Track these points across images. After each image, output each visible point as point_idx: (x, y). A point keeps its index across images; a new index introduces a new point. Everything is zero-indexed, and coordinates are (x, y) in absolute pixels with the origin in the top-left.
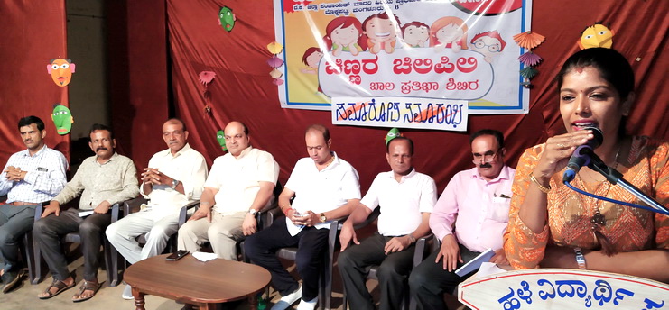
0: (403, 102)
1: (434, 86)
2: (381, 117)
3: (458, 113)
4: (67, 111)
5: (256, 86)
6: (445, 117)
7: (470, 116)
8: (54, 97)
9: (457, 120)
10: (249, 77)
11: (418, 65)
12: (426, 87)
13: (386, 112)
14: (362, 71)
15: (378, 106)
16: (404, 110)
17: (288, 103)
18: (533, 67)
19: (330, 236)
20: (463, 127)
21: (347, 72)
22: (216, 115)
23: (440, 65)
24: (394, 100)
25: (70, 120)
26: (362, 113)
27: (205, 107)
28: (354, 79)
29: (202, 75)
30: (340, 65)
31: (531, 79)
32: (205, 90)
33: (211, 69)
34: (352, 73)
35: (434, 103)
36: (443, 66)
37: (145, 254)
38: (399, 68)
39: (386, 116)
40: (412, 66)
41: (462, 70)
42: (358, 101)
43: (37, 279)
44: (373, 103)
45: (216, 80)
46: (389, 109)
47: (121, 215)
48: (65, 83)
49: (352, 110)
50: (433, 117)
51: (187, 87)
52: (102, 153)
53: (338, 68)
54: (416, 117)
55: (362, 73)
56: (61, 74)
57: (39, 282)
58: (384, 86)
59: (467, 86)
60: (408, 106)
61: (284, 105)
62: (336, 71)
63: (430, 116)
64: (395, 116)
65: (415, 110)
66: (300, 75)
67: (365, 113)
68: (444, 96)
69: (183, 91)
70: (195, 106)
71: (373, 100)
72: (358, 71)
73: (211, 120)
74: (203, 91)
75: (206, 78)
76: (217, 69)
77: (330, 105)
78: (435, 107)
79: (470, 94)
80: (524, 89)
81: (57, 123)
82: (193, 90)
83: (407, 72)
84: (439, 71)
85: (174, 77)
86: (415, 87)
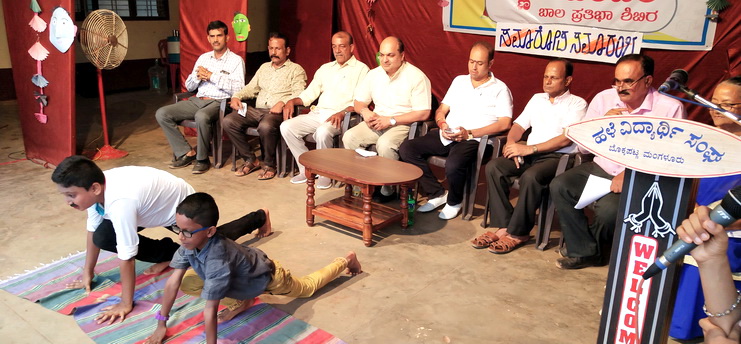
0: (571, 31)
1: (608, 15)
2: (546, 46)
3: (630, 46)
6: (615, 50)
7: (643, 50)
8: (236, 5)
12: (599, 16)
13: (553, 40)
15: (545, 34)
16: (571, 39)
17: (452, 26)
22: (377, 33)
24: (562, 28)
25: (248, 28)
26: (528, 40)
28: (522, 4)
31: (720, 12)
32: (369, 9)
35: (606, 33)
39: (552, 44)
42: (524, 27)
43: (219, 164)
44: (540, 31)
46: (556, 37)
49: (517, 36)
50: (601, 50)
52: (276, 60)
54: (584, 48)
57: (220, 167)
58: (554, 13)
59: (645, 16)
60: (577, 35)
61: (447, 28)
63: (599, 47)
64: (562, 46)
65: (584, 40)
67: (531, 40)
68: (617, 27)
69: (347, 10)
70: (357, 24)
73: (372, 40)
77: (494, 30)
78: (606, 38)
79: (646, 26)
80: (710, 23)
81: (237, 30)
86: (588, 16)
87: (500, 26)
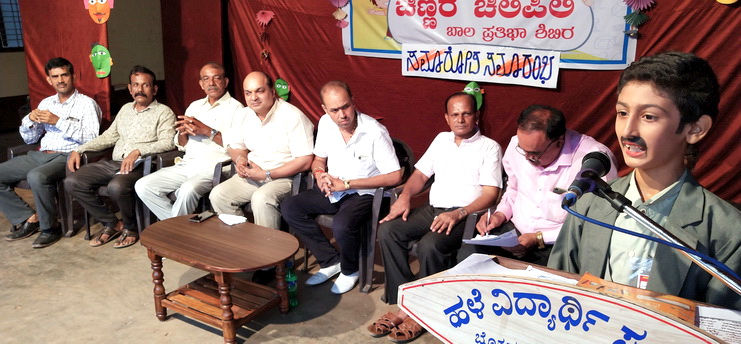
0: (484, 51)
1: (522, 33)
2: (457, 69)
3: (548, 67)
4: (106, 52)
5: (318, 28)
6: (532, 71)
7: (561, 71)
8: (92, 34)
9: (546, 74)
10: (311, 18)
11: (504, 7)
12: (511, 34)
13: (464, 62)
14: (438, 14)
15: (455, 55)
16: (484, 61)
17: (353, 49)
18: (642, 12)
19: (374, 205)
20: (552, 83)
21: (421, 13)
22: (275, 61)
23: (529, 8)
24: (474, 49)
25: (109, 62)
26: (437, 62)
27: (263, 52)
28: (428, 22)
29: (259, 15)
30: (413, 6)
31: (639, 27)
32: (262, 32)
33: (269, 8)
34: (426, 16)
35: (521, 53)
36: (533, 8)
37: (175, 212)
38: (481, 10)
39: (464, 67)
40: (497, 9)
41: (554, 13)
42: (432, 48)
43: (70, 232)
44: (449, 52)
45: (275, 21)
46: (467, 59)
47: (154, 169)
48: (103, 21)
49: (425, 58)
50: (519, 70)
51: (243, 28)
52: (140, 99)
53: (410, 9)
54: (498, 70)
55: (438, 15)
56: (99, 10)
57: (72, 235)
58: (462, 32)
59: (561, 33)
60: (490, 56)
61: (348, 52)
62: (408, 13)
63: (515, 68)
64: (474, 68)
65: (498, 61)
66: (367, 17)
67: (440, 63)
68: (532, 46)
69: (240, 33)
70: (252, 49)
71: (450, 48)
72: (435, 12)
73: (269, 67)
74: (260, 32)
75: (264, 19)
76: (275, 7)
77: (400, 52)
78: (522, 59)
79: (564, 43)
80: (630, 39)
81: (96, 65)
82: (250, 31)
83: (491, 15)
84: (528, 15)
85: (231, 18)
86: (499, 34)
87: (406, 47)
